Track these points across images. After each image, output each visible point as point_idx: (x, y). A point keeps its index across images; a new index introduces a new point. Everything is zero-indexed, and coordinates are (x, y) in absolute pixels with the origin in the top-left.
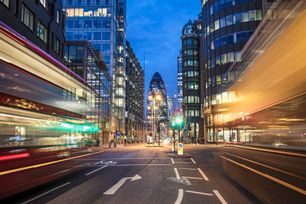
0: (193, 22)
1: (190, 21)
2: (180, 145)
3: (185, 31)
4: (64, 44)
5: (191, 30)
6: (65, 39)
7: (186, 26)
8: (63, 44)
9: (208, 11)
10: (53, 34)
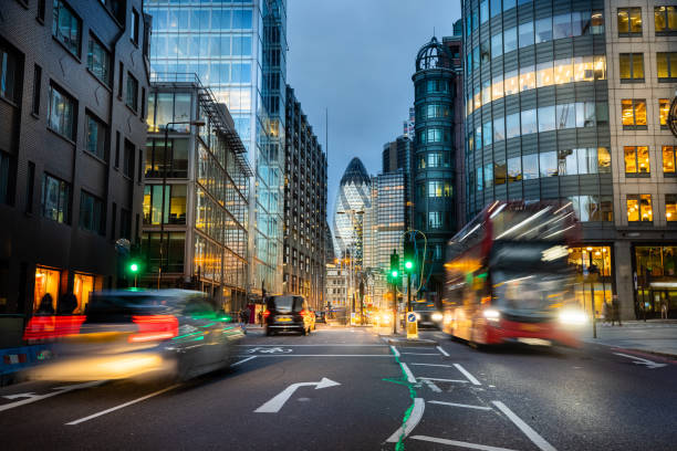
0: (440, 41)
1: (434, 39)
2: (411, 316)
3: (423, 61)
4: (148, 90)
5: (437, 59)
6: (148, 78)
7: (425, 49)
8: (144, 90)
9: (475, 16)
10: (121, 65)
